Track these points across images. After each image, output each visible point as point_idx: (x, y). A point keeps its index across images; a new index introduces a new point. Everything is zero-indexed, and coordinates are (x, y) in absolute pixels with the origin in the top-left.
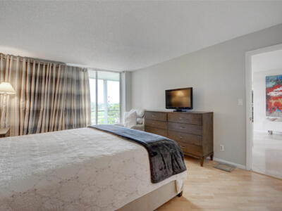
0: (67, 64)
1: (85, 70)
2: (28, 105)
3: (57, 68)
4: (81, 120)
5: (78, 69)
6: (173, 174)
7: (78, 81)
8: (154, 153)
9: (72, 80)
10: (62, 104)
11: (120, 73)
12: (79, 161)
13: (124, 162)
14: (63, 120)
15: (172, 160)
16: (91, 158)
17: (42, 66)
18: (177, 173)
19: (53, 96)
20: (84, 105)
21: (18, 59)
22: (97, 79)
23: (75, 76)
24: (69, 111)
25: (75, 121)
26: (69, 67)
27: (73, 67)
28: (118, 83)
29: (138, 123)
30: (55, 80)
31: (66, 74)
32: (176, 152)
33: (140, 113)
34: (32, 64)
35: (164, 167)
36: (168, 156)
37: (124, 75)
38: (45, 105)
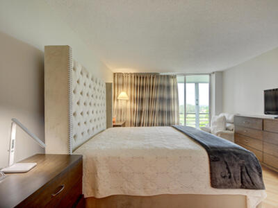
0: (161, 74)
1: (174, 77)
2: (136, 106)
3: (153, 78)
4: (171, 120)
5: (168, 77)
6: (242, 188)
7: (169, 87)
8: (215, 158)
9: (164, 86)
10: (157, 107)
11: (210, 75)
12: (148, 147)
13: (180, 157)
14: (157, 119)
15: (242, 173)
16: (156, 147)
17: (143, 78)
18: (246, 188)
19: (151, 100)
20: (173, 107)
21: (129, 76)
22: (185, 83)
23: (166, 83)
24: (162, 112)
25: (166, 120)
26: (161, 76)
27: (164, 76)
28: (208, 85)
29: (227, 129)
30: (152, 88)
31: (160, 82)
32: (249, 165)
33: (230, 117)
34: (137, 77)
35: (228, 175)
36: (236, 166)
37: (214, 77)
38: (145, 107)
